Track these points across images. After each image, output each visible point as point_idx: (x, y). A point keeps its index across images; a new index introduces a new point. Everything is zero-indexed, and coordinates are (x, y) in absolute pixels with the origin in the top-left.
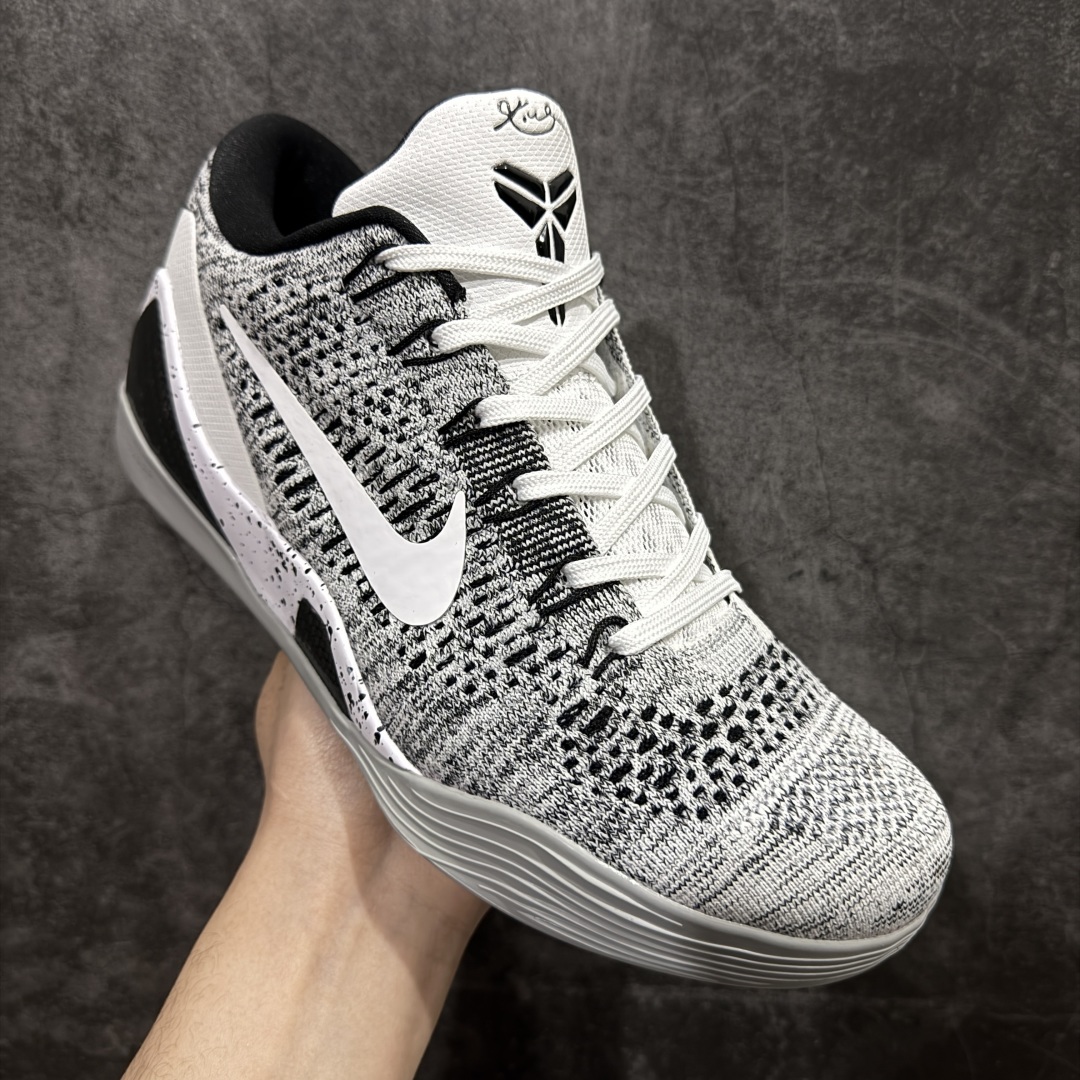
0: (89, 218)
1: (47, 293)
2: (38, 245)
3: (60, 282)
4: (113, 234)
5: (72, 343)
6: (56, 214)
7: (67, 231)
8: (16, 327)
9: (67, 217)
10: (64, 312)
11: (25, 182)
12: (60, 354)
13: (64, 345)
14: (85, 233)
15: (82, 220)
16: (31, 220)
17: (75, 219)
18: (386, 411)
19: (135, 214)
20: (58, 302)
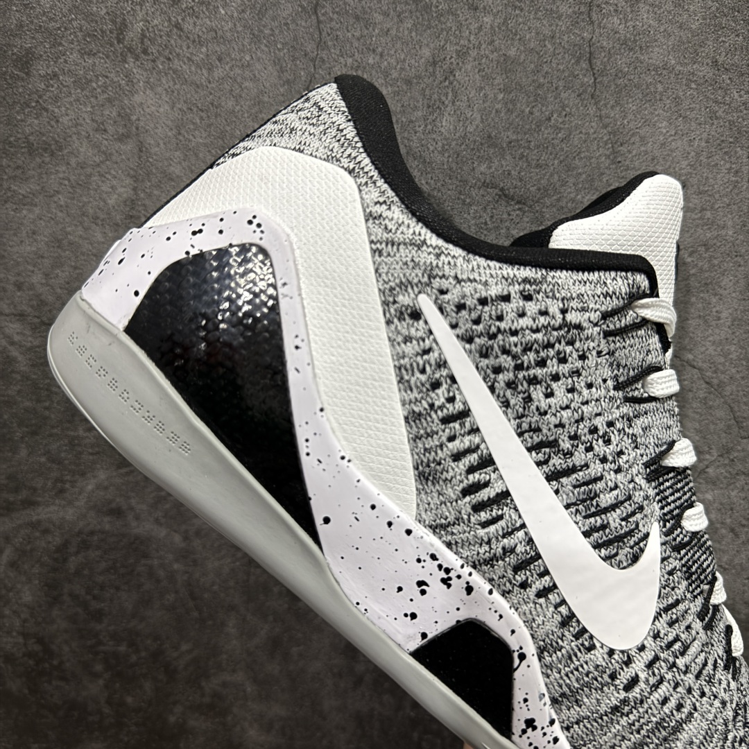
0: (153, 49)
1: (111, 129)
2: (101, 81)
3: (124, 117)
4: (176, 64)
5: (135, 178)
6: (119, 47)
7: (131, 64)
8: (82, 166)
9: (130, 50)
10: (129, 147)
11: (89, 17)
12: (125, 191)
13: (128, 181)
14: (149, 65)
15: (145, 52)
16: (94, 54)
17: (139, 50)
18: (608, 442)
19: (199, 42)
20: (122, 138)
